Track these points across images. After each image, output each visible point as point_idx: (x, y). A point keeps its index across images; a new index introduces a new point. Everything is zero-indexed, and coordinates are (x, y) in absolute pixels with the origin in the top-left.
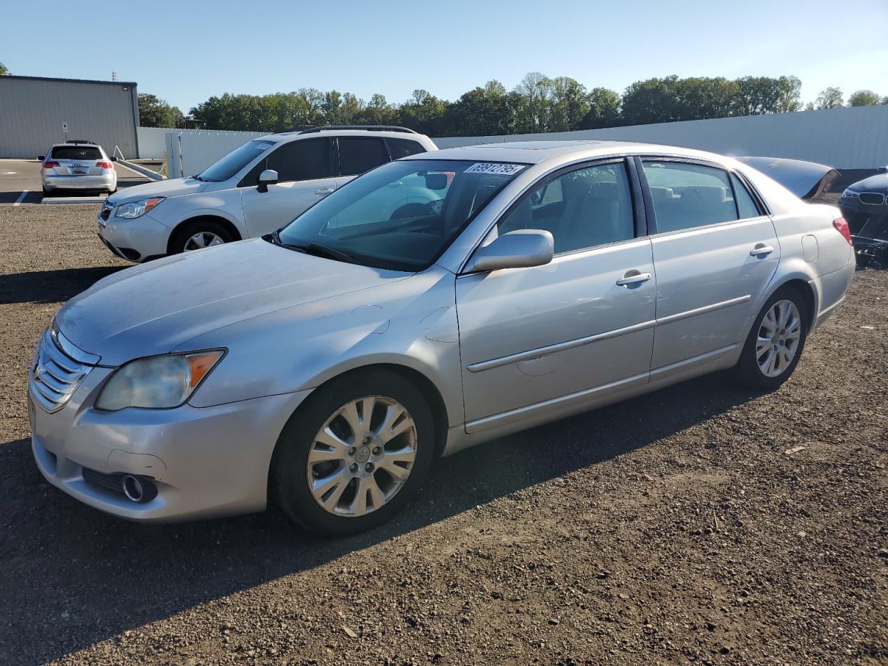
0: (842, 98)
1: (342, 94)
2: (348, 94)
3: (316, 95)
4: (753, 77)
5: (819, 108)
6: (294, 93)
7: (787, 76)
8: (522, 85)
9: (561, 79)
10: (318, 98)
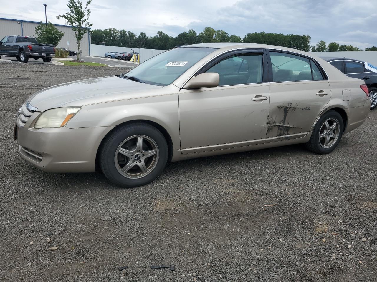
0: (326, 45)
1: (127, 31)
2: (130, 31)
3: (116, 31)
4: (293, 34)
5: (317, 48)
6: (106, 30)
7: (306, 35)
8: (203, 32)
9: (219, 31)
10: (117, 33)
